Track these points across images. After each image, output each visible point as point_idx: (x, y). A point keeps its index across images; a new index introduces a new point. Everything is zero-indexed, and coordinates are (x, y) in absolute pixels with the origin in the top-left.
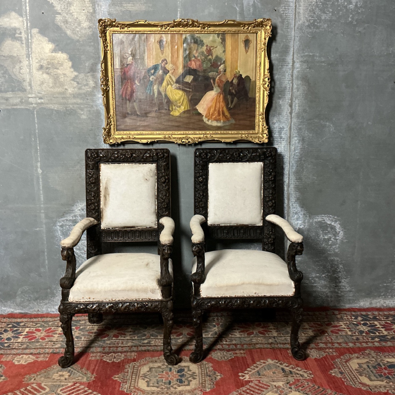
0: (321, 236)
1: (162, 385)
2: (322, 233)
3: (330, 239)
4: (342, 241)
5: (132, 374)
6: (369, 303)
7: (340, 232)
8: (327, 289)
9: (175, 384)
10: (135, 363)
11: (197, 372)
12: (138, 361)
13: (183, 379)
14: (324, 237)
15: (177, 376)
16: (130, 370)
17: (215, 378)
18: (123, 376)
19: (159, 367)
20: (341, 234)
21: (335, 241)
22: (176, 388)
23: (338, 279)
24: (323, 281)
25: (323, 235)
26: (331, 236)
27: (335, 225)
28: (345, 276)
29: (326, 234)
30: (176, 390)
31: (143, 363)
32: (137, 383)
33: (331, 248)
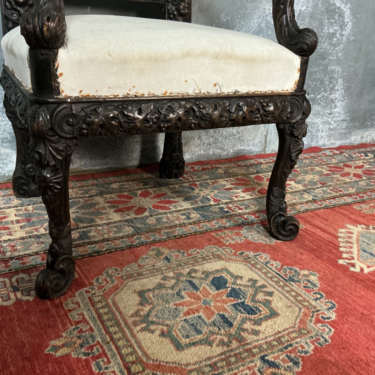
0: (326, 28)
1: (212, 333)
2: (328, 22)
3: (336, 34)
4: (348, 39)
5: (102, 322)
6: (360, 137)
7: (348, 22)
8: (319, 119)
9: (243, 321)
10: (87, 292)
11: (255, 277)
12: (91, 284)
13: (248, 302)
14: (328, 29)
15: (224, 297)
16: (85, 313)
17: (309, 281)
18: (79, 337)
19: (160, 286)
20: (349, 26)
21: (341, 38)
22: (256, 333)
23: (334, 103)
24: (316, 106)
25: (328, 26)
26: (338, 29)
27: (345, 10)
28: (343, 96)
29: (332, 24)
30: (261, 336)
31: (110, 285)
32: (140, 347)
33: (333, 50)
